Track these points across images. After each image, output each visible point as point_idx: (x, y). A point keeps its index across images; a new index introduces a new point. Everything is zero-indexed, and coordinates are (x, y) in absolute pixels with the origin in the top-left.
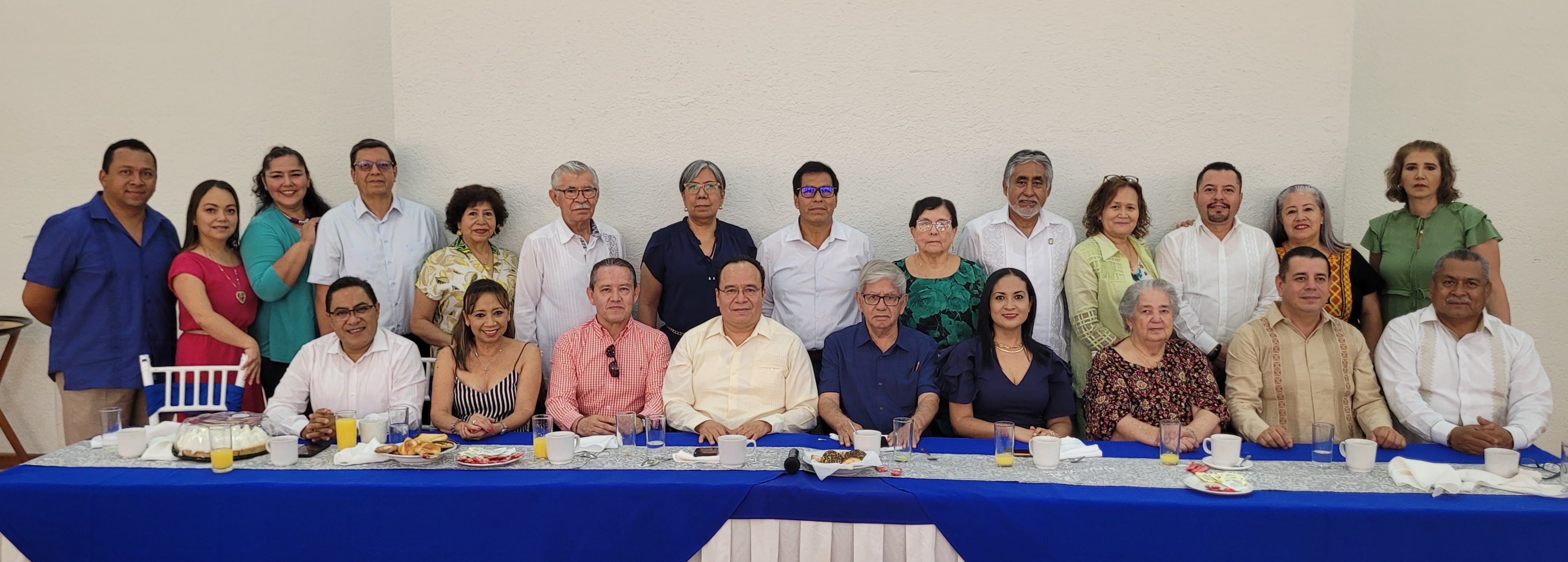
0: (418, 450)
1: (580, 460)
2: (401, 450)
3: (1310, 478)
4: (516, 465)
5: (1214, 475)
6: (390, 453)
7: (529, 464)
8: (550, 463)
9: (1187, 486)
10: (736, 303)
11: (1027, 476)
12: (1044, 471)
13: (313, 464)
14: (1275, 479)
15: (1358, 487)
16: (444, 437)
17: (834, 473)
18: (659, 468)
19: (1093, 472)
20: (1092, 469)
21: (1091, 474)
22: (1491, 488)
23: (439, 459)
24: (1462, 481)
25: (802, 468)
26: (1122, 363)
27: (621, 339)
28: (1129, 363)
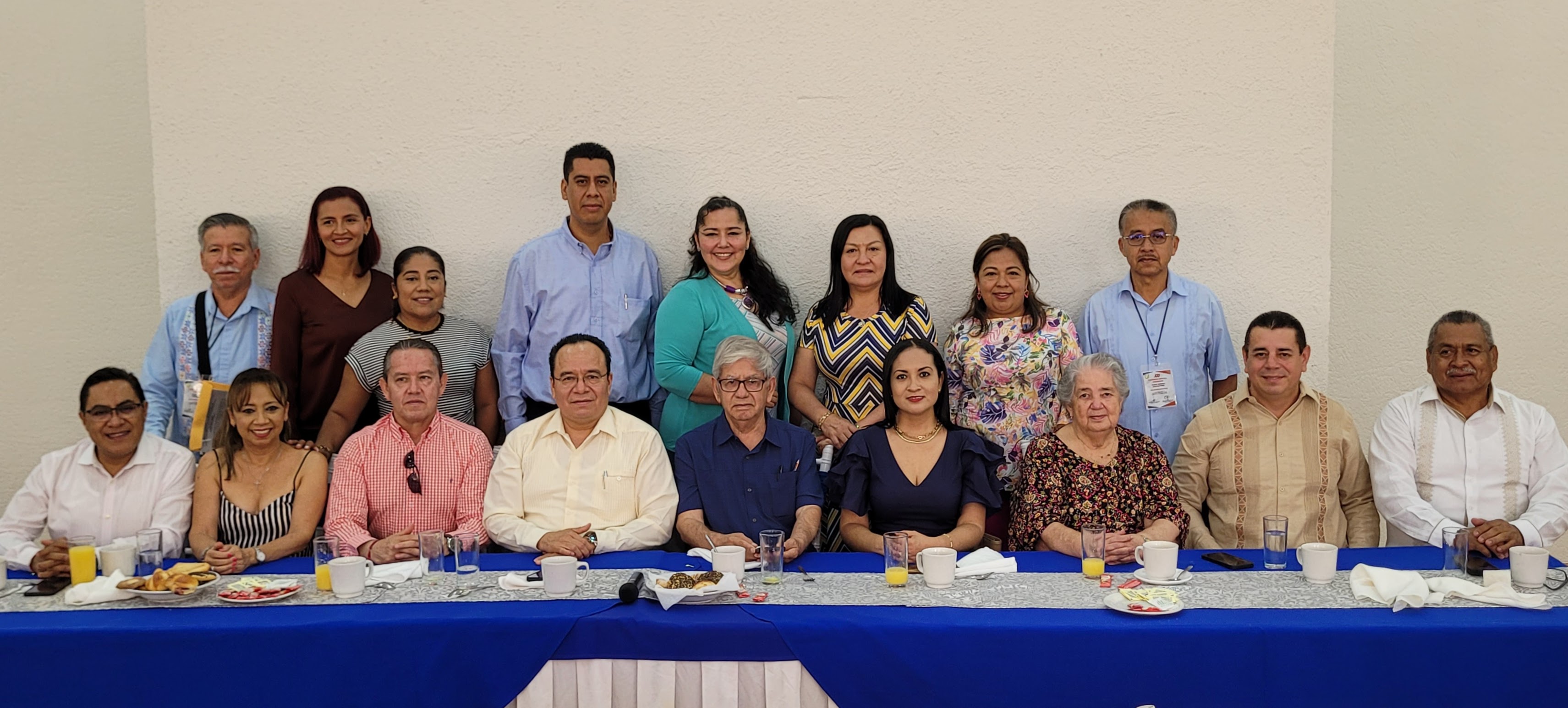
0: (170, 584)
1: (372, 593)
2: (148, 585)
3: (1257, 592)
4: (292, 602)
5: (1140, 591)
6: (136, 589)
7: (308, 599)
8: (335, 596)
9: (1106, 606)
10: (576, 393)
11: (918, 598)
12: (939, 592)
13: (40, 604)
14: (1215, 594)
15: (1309, 602)
16: (204, 567)
17: (682, 601)
18: (469, 599)
19: (1000, 591)
20: (999, 587)
21: (996, 593)
22: (1466, 599)
23: (198, 595)
24: (1432, 591)
25: (642, 595)
26: (1066, 452)
27: (423, 442)
28: (1074, 453)
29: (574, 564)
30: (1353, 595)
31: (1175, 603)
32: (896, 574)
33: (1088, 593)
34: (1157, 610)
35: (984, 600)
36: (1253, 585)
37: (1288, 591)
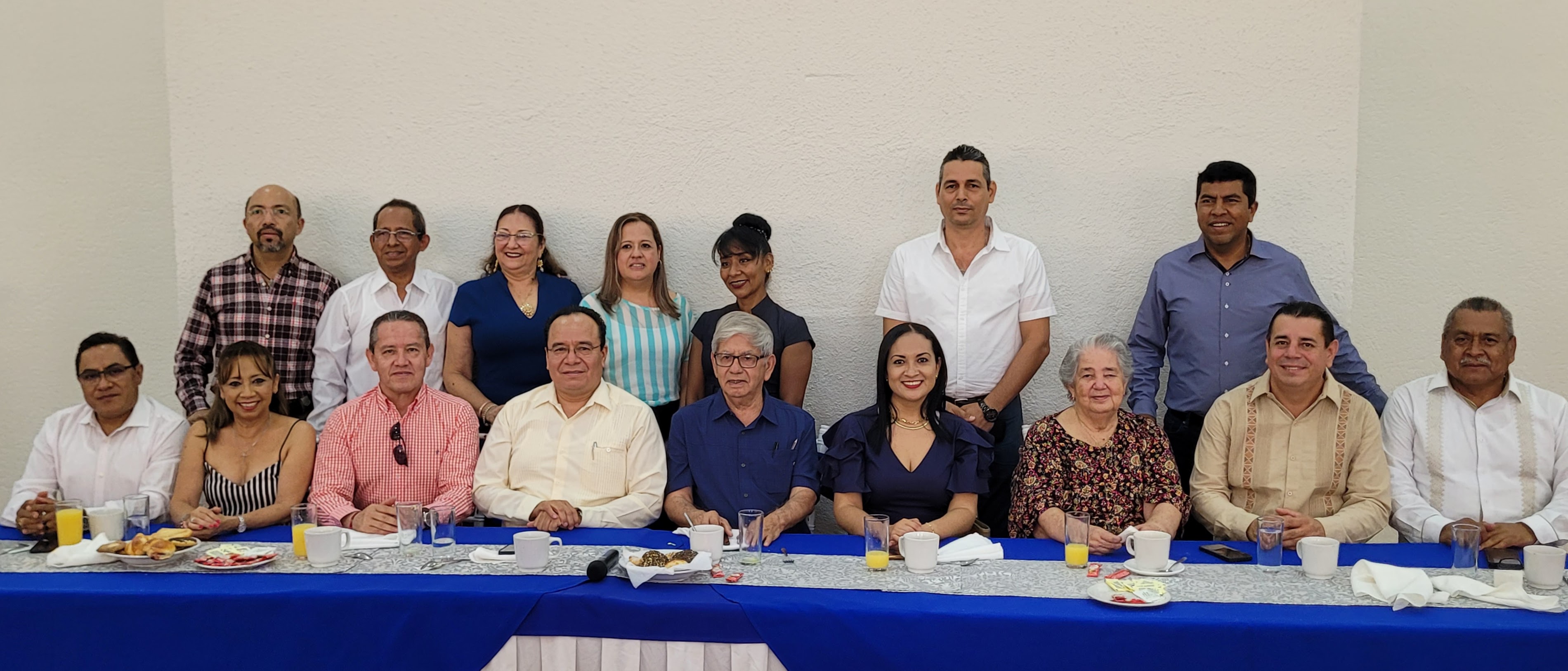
0: (147, 549)
1: (349, 563)
2: (128, 549)
3: (1251, 586)
4: (267, 568)
5: (1126, 582)
6: (116, 552)
7: (283, 567)
8: (310, 565)
10: (567, 364)
11: (896, 583)
12: (919, 577)
14: (1207, 587)
15: (1305, 598)
17: (652, 579)
18: (440, 572)
19: (982, 578)
20: (982, 574)
21: (978, 580)
22: (1473, 599)
23: (178, 560)
24: (1437, 590)
25: (613, 573)
26: (1063, 436)
27: (409, 414)
28: (1071, 438)
29: (547, 539)
30: (1352, 592)
31: (1161, 595)
32: (877, 558)
33: (1073, 582)
34: (1141, 602)
35: (964, 586)
36: (1248, 579)
37: (1284, 586)
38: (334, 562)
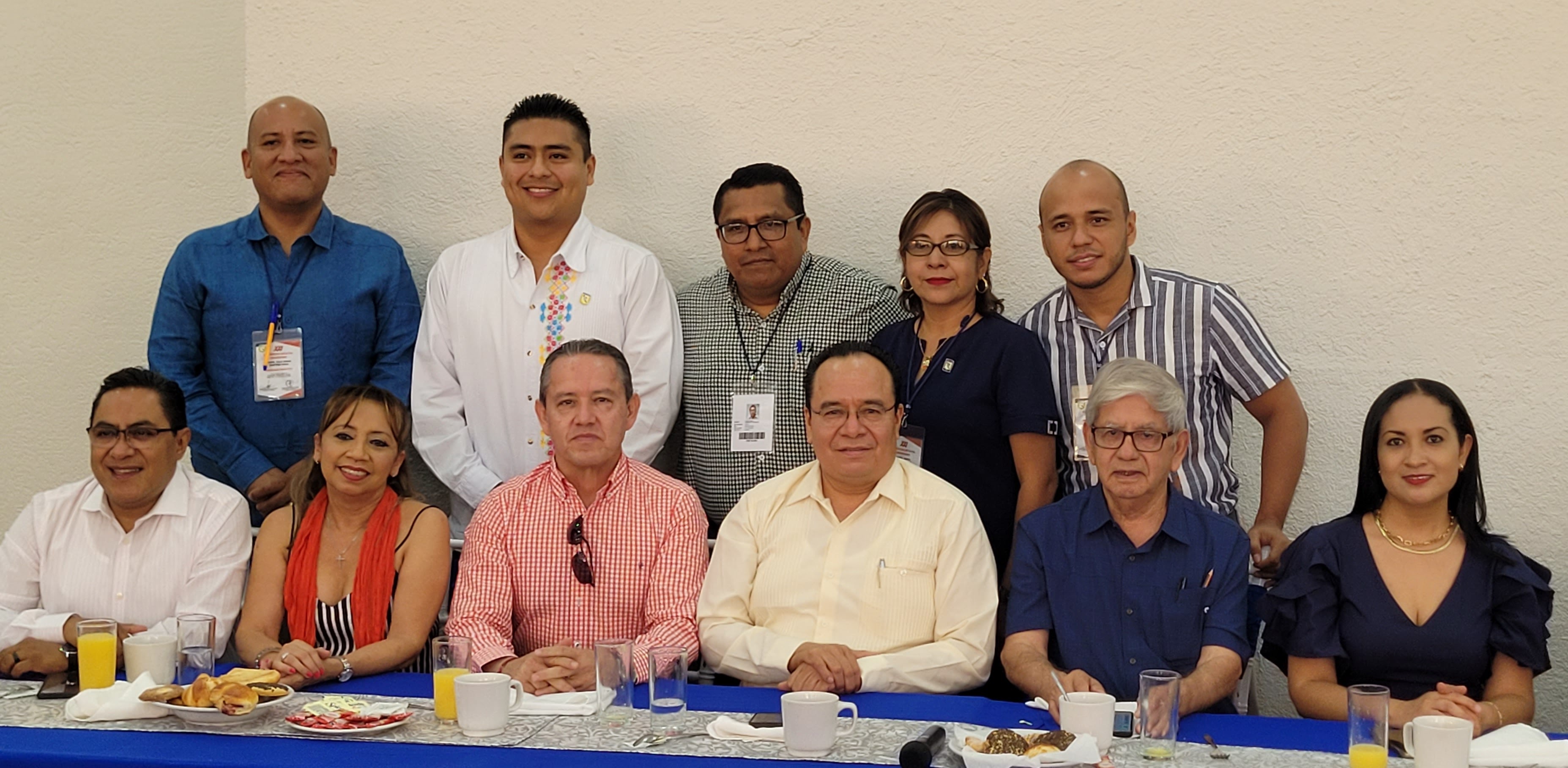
0: (217, 697)
1: (520, 731)
2: (186, 697)
4: (396, 736)
6: (169, 702)
7: (421, 734)
8: (461, 733)
10: (844, 435)
13: (29, 718)
18: (665, 751)
23: (260, 718)
27: (599, 504)
29: (834, 704)
32: (1366, 756)
38: (500, 728)
